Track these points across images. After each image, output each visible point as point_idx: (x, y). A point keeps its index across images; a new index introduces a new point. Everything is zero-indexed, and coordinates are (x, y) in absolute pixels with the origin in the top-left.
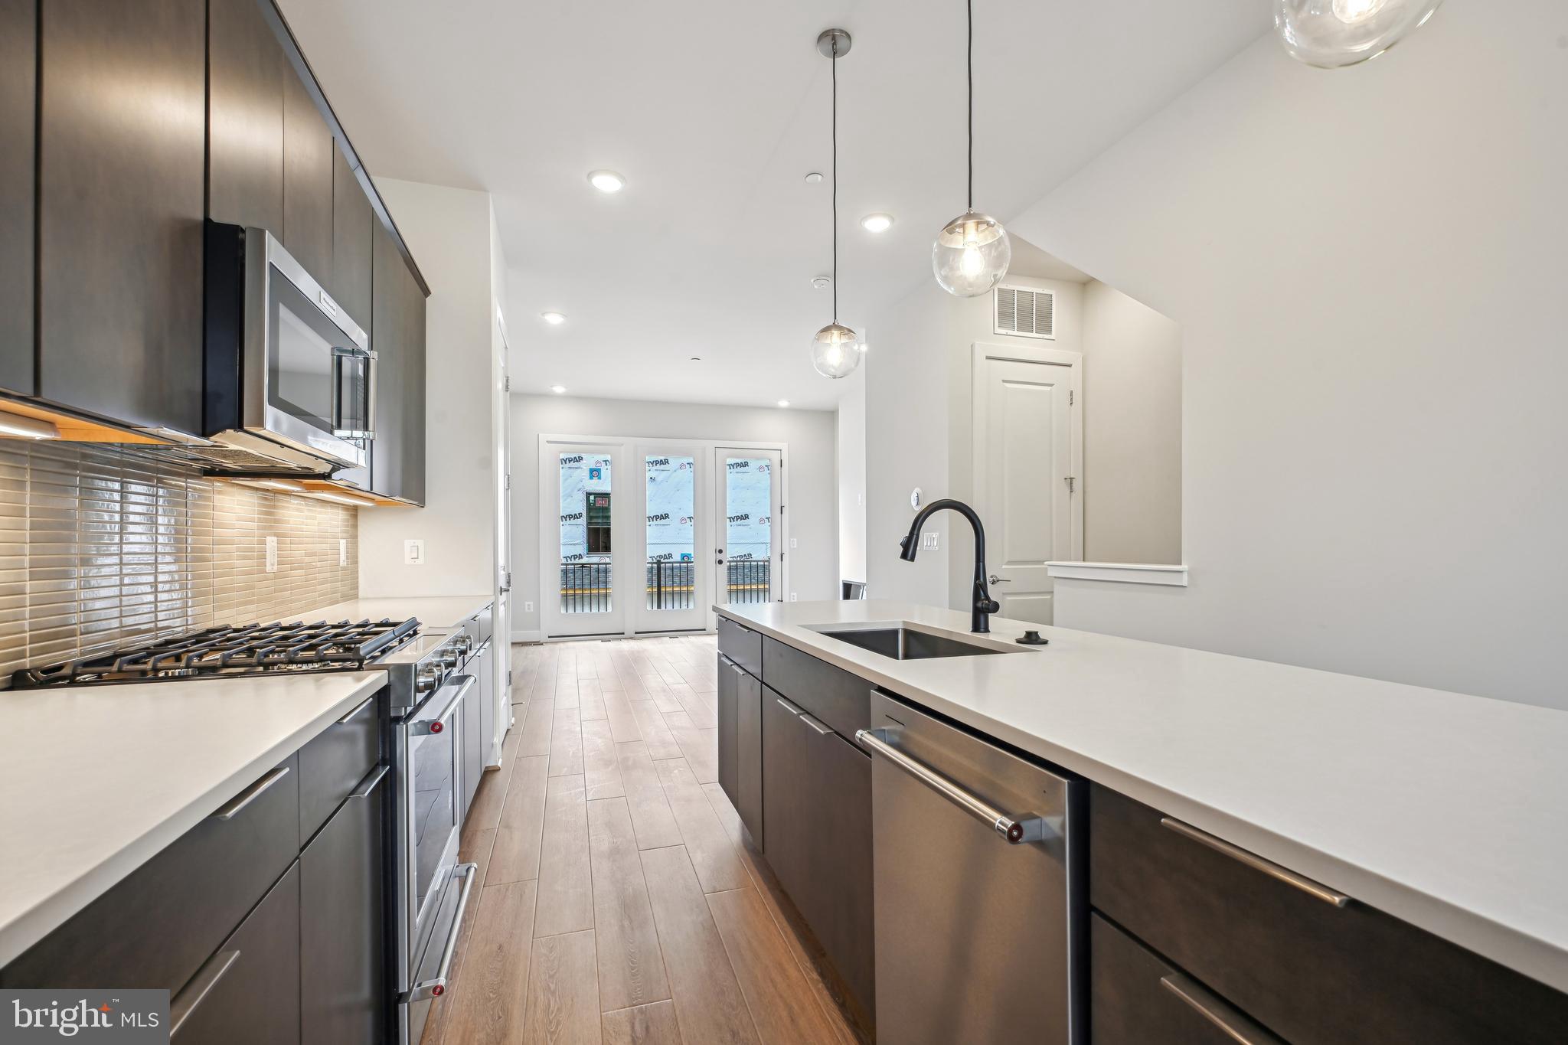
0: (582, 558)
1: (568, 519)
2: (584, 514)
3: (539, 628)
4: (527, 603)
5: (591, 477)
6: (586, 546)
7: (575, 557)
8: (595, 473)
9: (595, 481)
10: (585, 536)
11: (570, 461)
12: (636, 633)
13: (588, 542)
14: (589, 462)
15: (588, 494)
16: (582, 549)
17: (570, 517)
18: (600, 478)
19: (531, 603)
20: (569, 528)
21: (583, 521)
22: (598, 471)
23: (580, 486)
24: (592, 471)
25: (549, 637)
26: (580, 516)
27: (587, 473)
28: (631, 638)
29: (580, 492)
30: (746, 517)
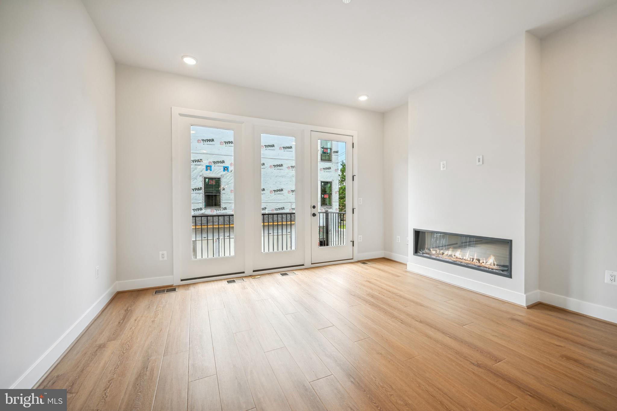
0: (202, 210)
1: (194, 190)
2: (203, 188)
3: (172, 274)
4: (161, 253)
5: (207, 170)
6: (204, 204)
7: (198, 209)
8: (208, 168)
9: (209, 171)
10: (204, 199)
11: (195, 162)
12: (254, 271)
13: (205, 202)
14: (205, 162)
15: (205, 178)
16: (202, 205)
17: (196, 189)
18: (211, 170)
19: (165, 252)
20: (195, 195)
21: (202, 191)
22: (210, 167)
23: (201, 174)
24: (207, 167)
25: (182, 280)
26: (201, 189)
27: (204, 167)
28: (251, 276)
29: (201, 177)
30: (282, 190)
